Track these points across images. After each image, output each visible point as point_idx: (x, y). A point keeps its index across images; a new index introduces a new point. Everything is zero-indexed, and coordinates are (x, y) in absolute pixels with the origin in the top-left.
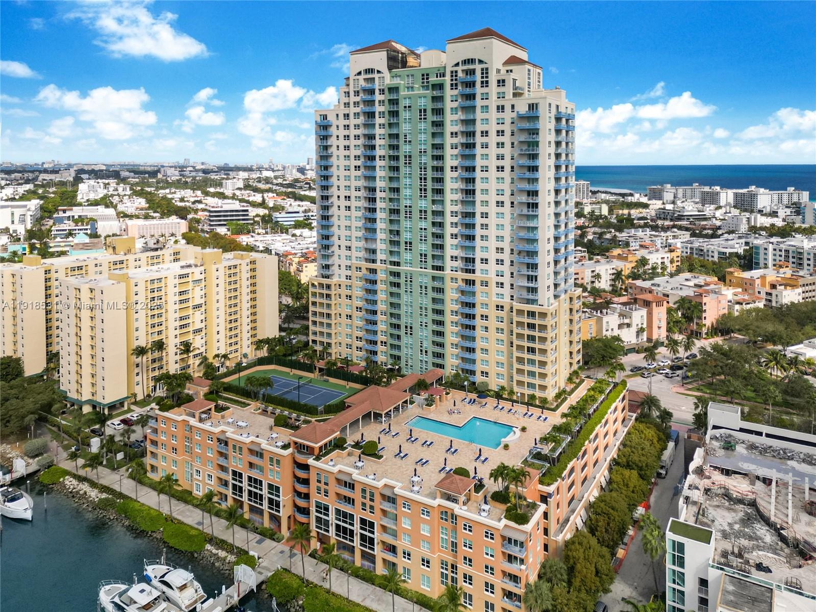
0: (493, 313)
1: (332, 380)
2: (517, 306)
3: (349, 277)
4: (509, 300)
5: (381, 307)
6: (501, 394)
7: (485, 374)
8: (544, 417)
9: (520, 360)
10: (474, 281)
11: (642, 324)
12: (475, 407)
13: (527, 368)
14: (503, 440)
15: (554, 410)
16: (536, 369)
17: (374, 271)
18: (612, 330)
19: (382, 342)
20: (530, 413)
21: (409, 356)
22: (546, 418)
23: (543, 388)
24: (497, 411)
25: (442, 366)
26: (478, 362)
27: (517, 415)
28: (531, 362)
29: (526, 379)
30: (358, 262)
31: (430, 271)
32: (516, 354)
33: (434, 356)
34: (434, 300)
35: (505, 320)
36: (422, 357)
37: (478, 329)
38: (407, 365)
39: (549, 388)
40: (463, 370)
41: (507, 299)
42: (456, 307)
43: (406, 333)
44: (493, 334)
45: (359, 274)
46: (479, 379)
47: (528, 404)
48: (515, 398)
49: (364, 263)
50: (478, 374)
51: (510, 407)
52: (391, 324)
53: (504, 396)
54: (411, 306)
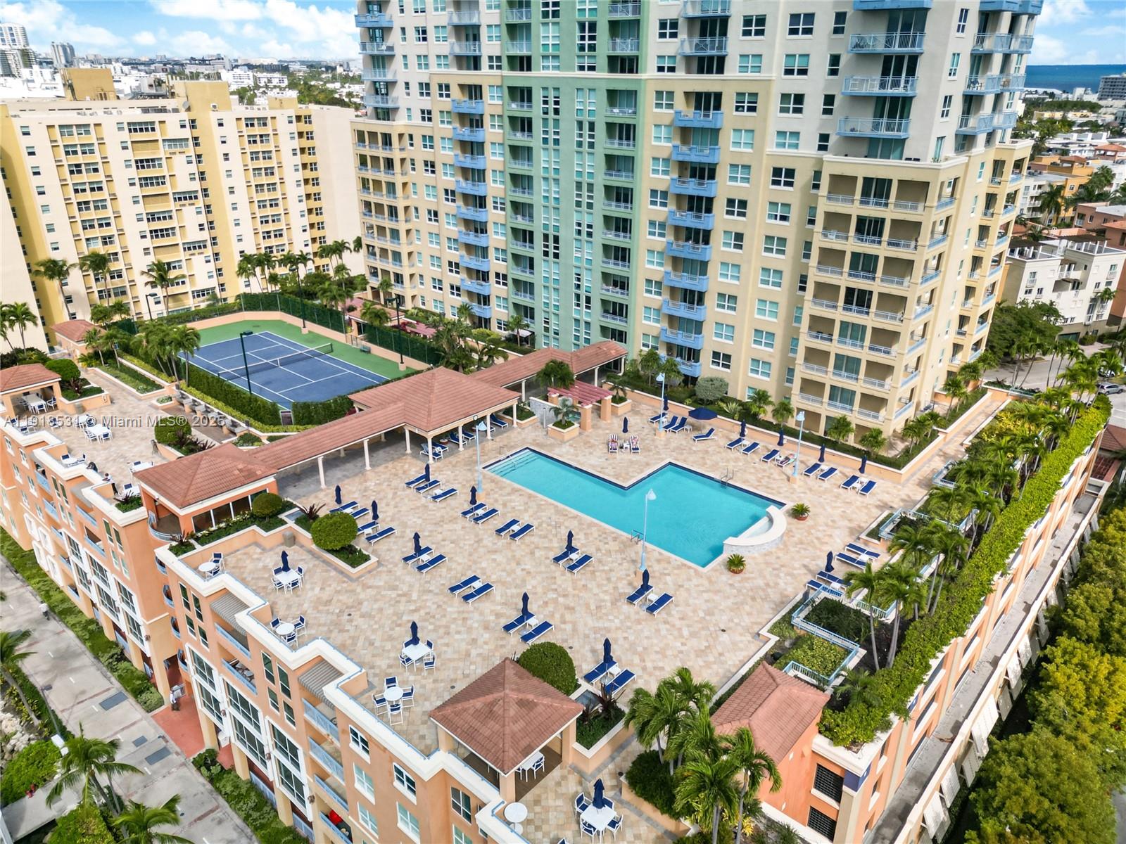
0: (761, 191)
1: (377, 350)
2: (835, 163)
3: (427, 115)
4: (813, 151)
5: (494, 188)
6: (754, 409)
7: (722, 359)
8: (864, 479)
9: (821, 326)
10: (718, 96)
11: (1109, 283)
12: (681, 438)
13: (836, 347)
14: (730, 541)
15: (896, 464)
16: (864, 354)
17: (474, 91)
18: (1040, 291)
19: (497, 275)
20: (825, 467)
21: (552, 309)
22: (871, 484)
23: (874, 403)
24: (737, 453)
25: (620, 336)
26: (708, 329)
27: (787, 469)
28: (853, 332)
29: (829, 377)
30: (443, 70)
31: (603, 74)
32: (811, 308)
33: (606, 311)
34: (612, 162)
35: (794, 214)
36: (579, 312)
37: (717, 238)
38: (547, 329)
39: (893, 405)
40: (670, 347)
41: (808, 148)
42: (664, 180)
43: (546, 254)
44: (755, 255)
45: (446, 104)
46: (705, 369)
47: (823, 443)
48: (791, 423)
49: (454, 70)
50: (706, 357)
51: (774, 447)
52: (514, 231)
53: (762, 416)
54: (556, 181)
